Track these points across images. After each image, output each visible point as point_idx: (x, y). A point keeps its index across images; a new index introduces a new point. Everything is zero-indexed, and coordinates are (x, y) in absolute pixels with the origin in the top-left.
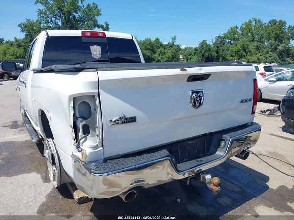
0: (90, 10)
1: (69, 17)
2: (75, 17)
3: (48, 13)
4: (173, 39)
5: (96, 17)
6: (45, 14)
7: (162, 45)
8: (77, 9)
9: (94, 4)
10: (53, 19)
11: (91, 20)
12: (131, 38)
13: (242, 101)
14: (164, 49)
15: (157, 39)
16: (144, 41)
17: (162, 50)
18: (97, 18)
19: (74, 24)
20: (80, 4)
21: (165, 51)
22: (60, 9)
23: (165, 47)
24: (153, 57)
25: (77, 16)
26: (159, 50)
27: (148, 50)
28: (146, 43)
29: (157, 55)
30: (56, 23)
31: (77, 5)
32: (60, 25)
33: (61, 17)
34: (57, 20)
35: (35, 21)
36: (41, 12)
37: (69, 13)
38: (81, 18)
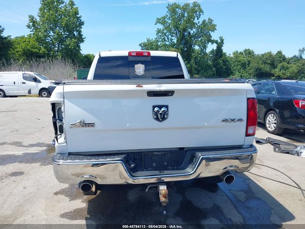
0: (204, 26)
1: (184, 34)
2: (189, 33)
3: (165, 32)
4: (300, 51)
5: (210, 32)
6: (163, 33)
7: (285, 59)
8: (193, 25)
9: (209, 19)
10: (170, 36)
11: (206, 36)
12: (176, 56)
13: (225, 121)
14: (288, 63)
15: (280, 53)
16: (263, 55)
17: (285, 64)
18: (212, 33)
19: (188, 40)
20: (196, 21)
21: (289, 66)
22: (177, 28)
23: (289, 61)
24: (272, 72)
25: (192, 32)
26: (281, 64)
27: (267, 65)
28: (265, 57)
29: (277, 70)
30: (171, 40)
31: (193, 22)
32: (175, 42)
33: (176, 34)
34: (172, 38)
35: (154, 40)
36: (159, 31)
37: (185, 30)
38: (195, 34)
